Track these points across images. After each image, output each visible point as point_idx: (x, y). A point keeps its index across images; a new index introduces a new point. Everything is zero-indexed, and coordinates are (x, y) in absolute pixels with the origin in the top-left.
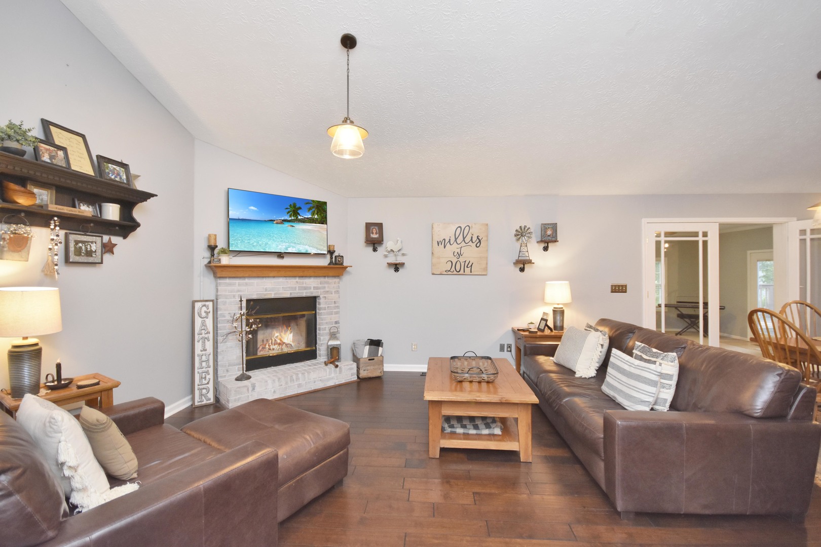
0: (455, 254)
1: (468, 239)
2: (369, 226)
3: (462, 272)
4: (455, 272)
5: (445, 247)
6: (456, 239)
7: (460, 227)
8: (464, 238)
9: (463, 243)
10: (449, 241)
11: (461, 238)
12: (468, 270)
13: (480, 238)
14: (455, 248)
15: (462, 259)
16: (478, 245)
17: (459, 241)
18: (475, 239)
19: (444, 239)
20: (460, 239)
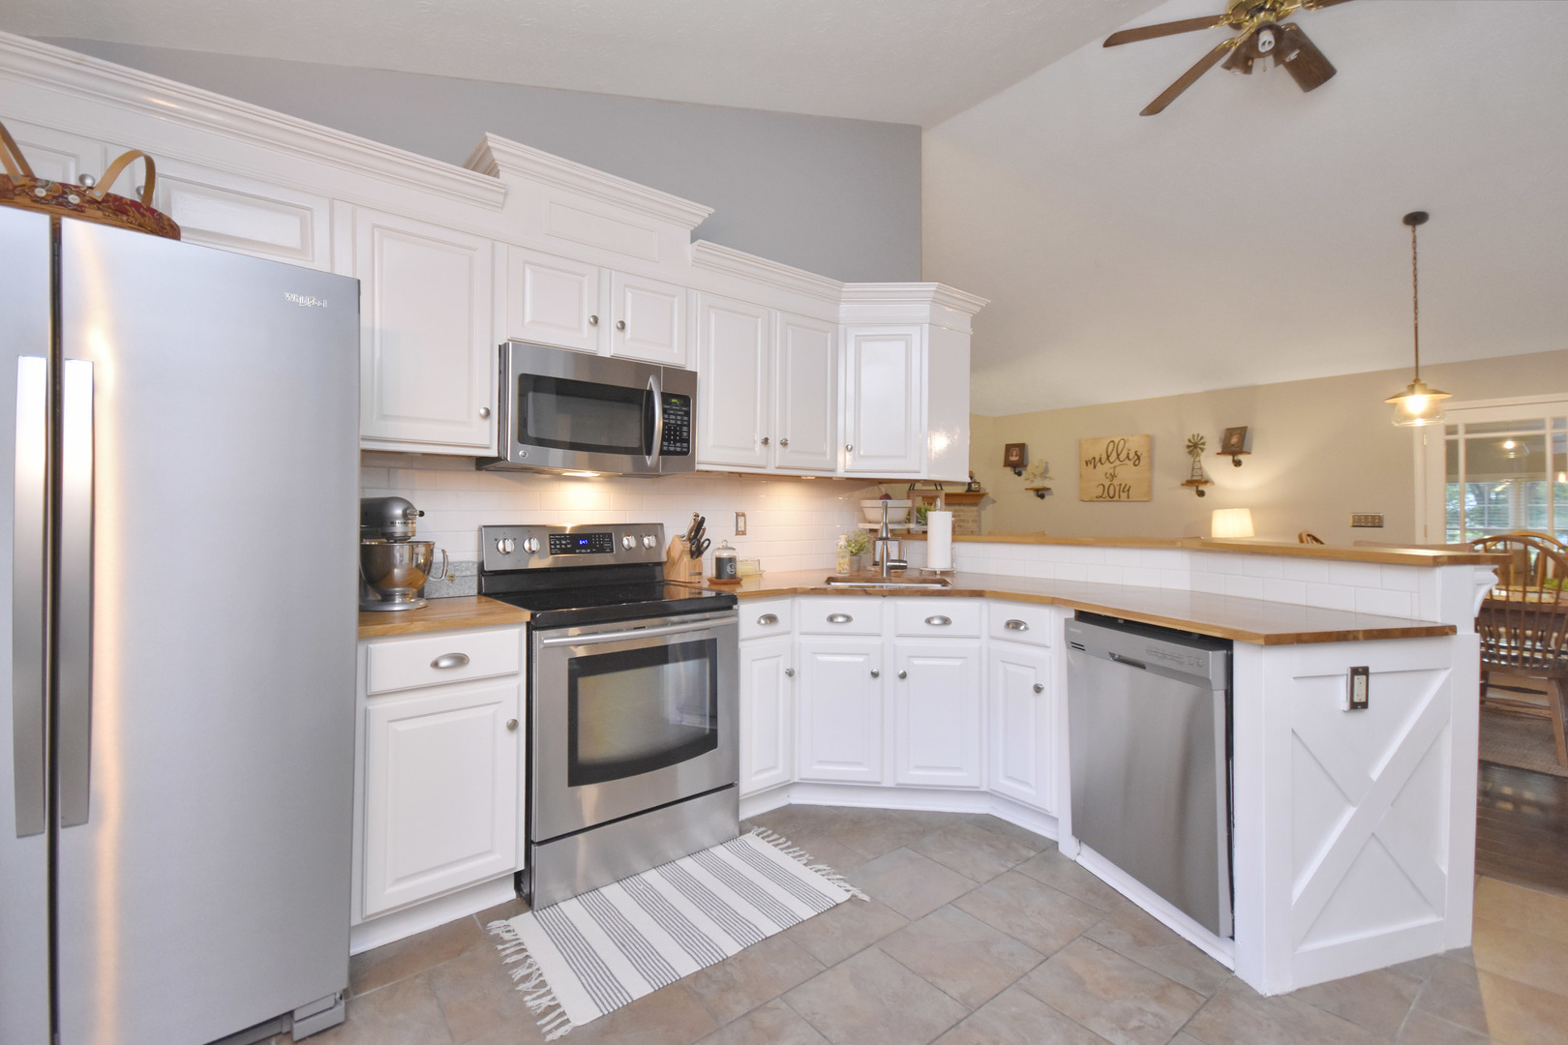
0: (1108, 475)
1: (1123, 457)
2: (1009, 448)
3: (1116, 498)
4: (1108, 499)
5: (1095, 467)
6: (1108, 457)
7: (1113, 441)
8: (1118, 455)
9: (1117, 463)
10: (1100, 460)
11: (1114, 455)
12: (1124, 495)
13: (1139, 454)
14: (1107, 467)
15: (1116, 482)
16: (1137, 463)
17: (1112, 459)
18: (1131, 455)
19: (1094, 458)
20: (1113, 457)
